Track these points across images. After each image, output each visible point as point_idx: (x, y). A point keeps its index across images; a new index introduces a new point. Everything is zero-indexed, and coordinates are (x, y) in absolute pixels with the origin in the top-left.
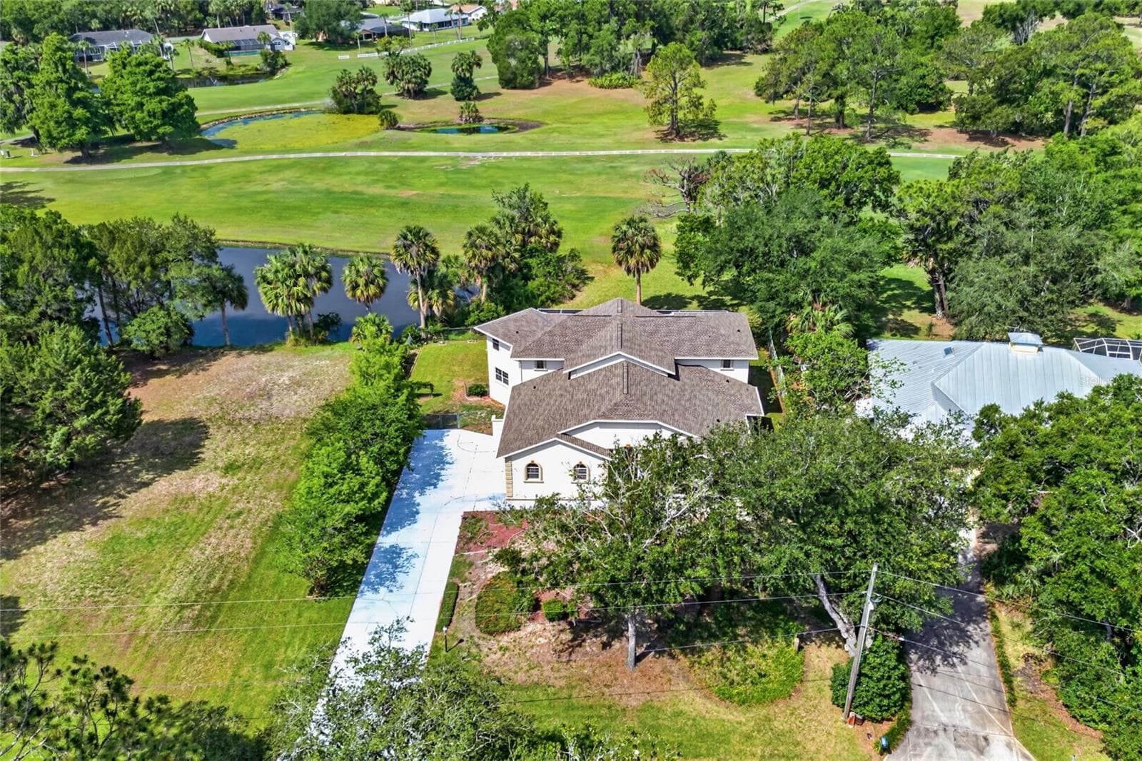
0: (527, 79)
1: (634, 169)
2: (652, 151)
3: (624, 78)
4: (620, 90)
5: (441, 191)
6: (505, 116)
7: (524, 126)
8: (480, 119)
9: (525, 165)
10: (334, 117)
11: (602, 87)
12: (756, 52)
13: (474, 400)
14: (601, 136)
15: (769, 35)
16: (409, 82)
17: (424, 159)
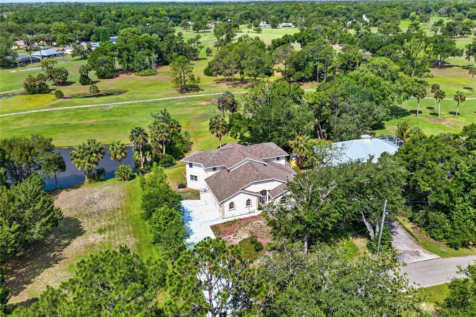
0: (110, 74)
1: (179, 104)
2: (180, 97)
3: (150, 72)
4: (150, 76)
5: (104, 119)
6: (108, 89)
7: (120, 93)
8: (98, 91)
9: (133, 106)
10: (28, 96)
11: (142, 76)
12: (193, 60)
13: (182, 190)
14: (155, 93)
15: (197, 53)
16: (60, 79)
17: (86, 108)
